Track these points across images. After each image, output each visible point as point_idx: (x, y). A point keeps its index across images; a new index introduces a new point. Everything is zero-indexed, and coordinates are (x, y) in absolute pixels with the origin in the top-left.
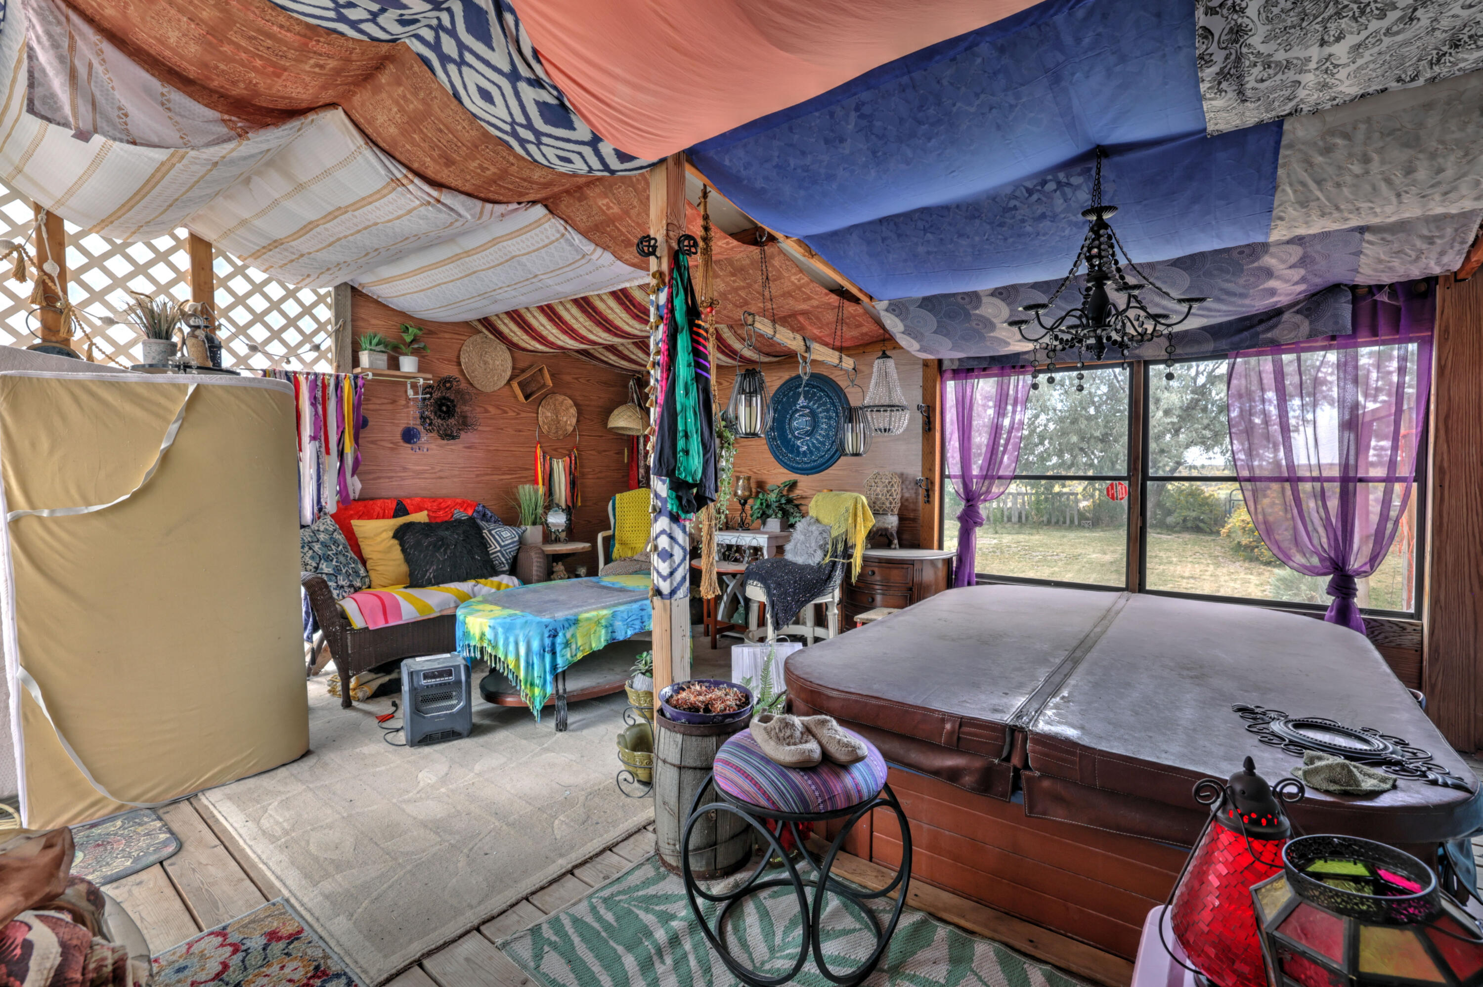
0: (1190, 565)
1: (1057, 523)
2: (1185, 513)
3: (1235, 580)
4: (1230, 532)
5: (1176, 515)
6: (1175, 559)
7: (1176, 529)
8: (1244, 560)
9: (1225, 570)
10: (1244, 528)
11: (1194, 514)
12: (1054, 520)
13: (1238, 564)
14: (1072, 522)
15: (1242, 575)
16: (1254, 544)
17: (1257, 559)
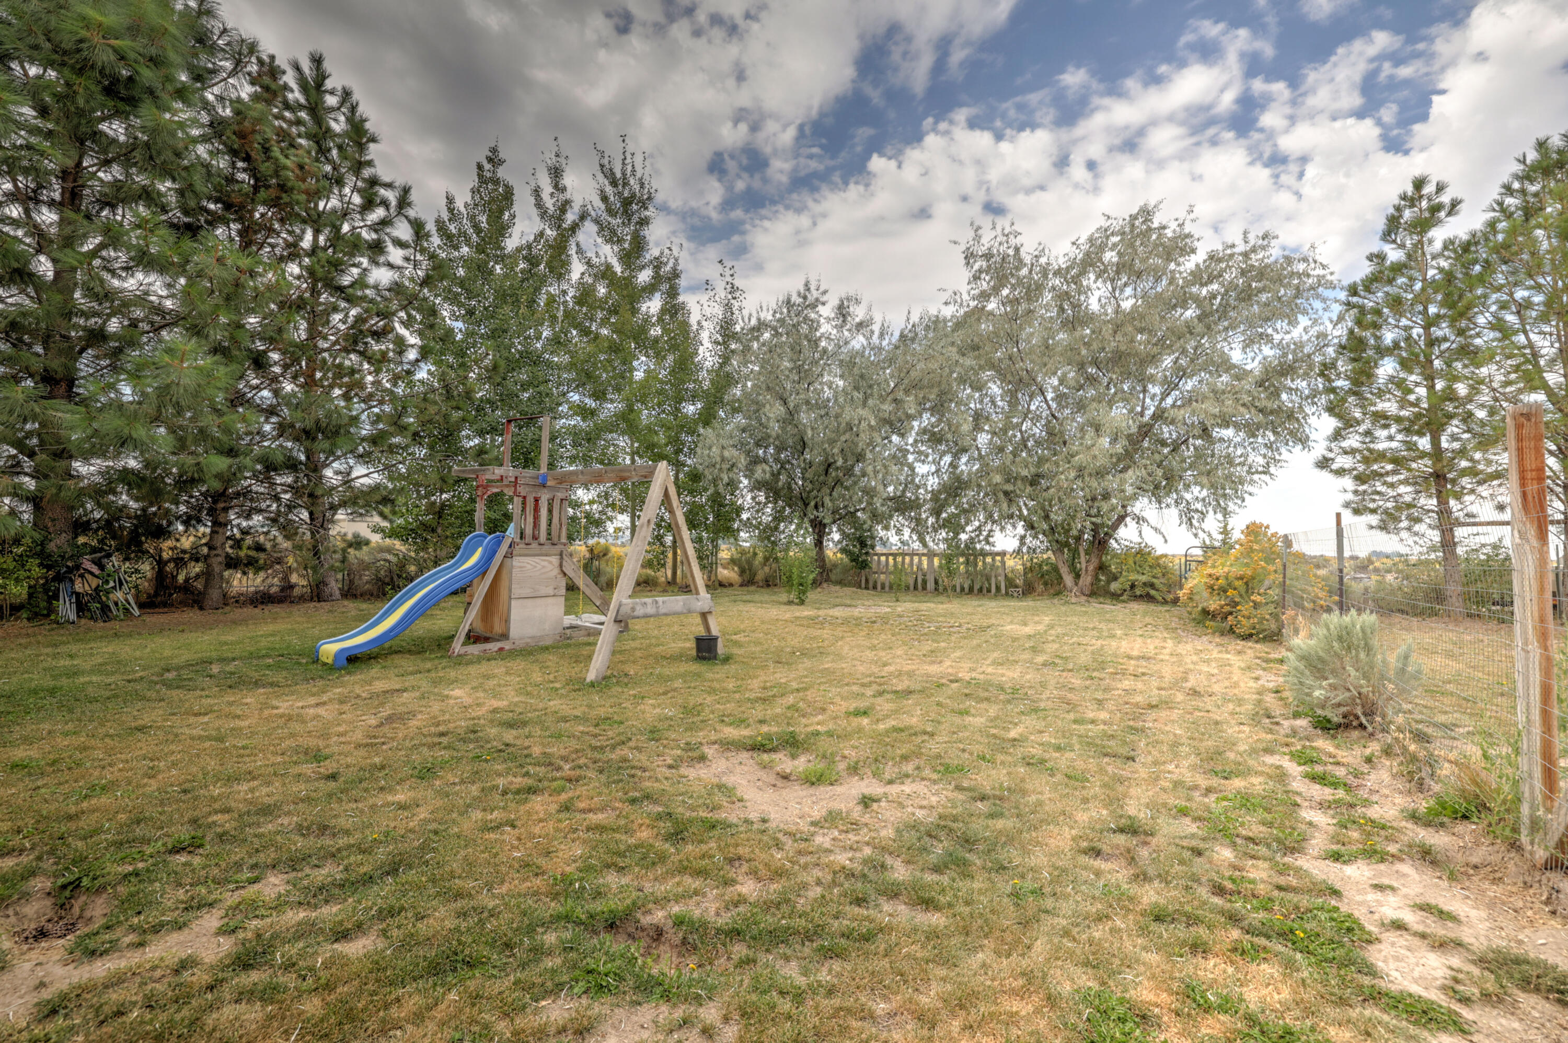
0: (1139, 640)
1: (980, 590)
2: (1133, 577)
3: (1207, 662)
4: (1192, 593)
5: (1121, 580)
6: (1119, 632)
7: (1125, 597)
8: (1214, 633)
9: (1189, 647)
10: (1211, 587)
11: (1144, 578)
12: (977, 587)
13: (1205, 638)
14: (998, 589)
15: (1215, 654)
16: (1227, 609)
17: (1231, 631)
